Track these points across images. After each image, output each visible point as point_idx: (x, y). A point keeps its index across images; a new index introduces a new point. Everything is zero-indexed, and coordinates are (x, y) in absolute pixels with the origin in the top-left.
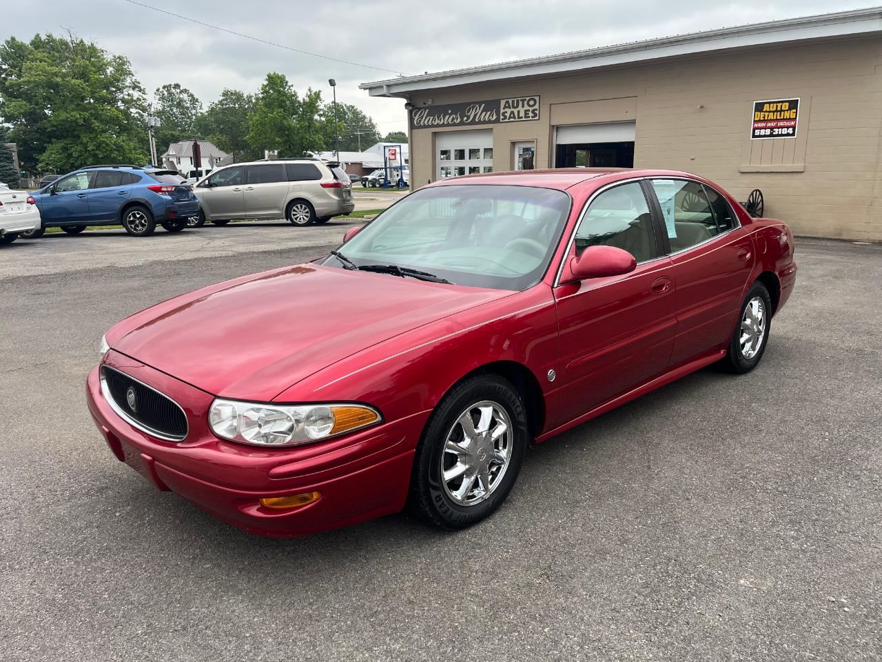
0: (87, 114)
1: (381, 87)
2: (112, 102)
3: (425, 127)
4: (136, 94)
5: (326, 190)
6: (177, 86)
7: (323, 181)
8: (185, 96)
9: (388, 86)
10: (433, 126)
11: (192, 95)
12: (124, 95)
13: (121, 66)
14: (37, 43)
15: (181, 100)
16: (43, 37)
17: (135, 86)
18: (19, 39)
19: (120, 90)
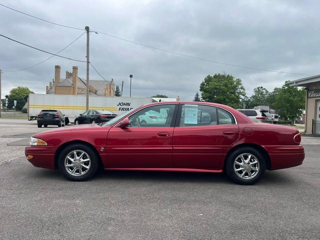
0: (225, 97)
1: (293, 83)
2: (234, 93)
3: (312, 97)
4: (242, 91)
5: (258, 120)
6: (262, 87)
7: (257, 117)
8: (264, 91)
9: (296, 82)
10: (316, 97)
11: (267, 91)
12: (238, 91)
13: (239, 82)
14: (215, 77)
15: (262, 92)
16: (217, 74)
17: (242, 88)
18: (211, 76)
19: (237, 89)
